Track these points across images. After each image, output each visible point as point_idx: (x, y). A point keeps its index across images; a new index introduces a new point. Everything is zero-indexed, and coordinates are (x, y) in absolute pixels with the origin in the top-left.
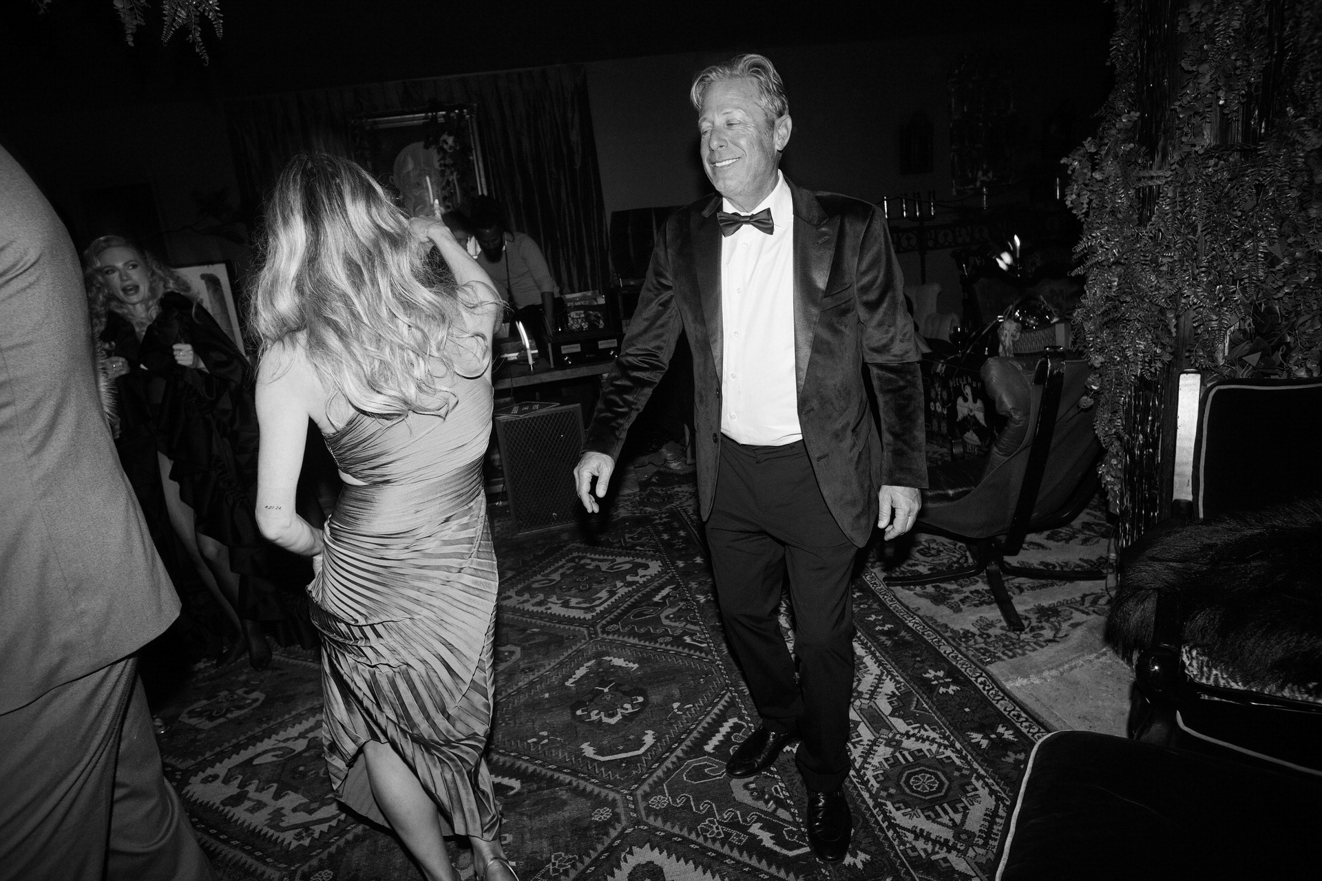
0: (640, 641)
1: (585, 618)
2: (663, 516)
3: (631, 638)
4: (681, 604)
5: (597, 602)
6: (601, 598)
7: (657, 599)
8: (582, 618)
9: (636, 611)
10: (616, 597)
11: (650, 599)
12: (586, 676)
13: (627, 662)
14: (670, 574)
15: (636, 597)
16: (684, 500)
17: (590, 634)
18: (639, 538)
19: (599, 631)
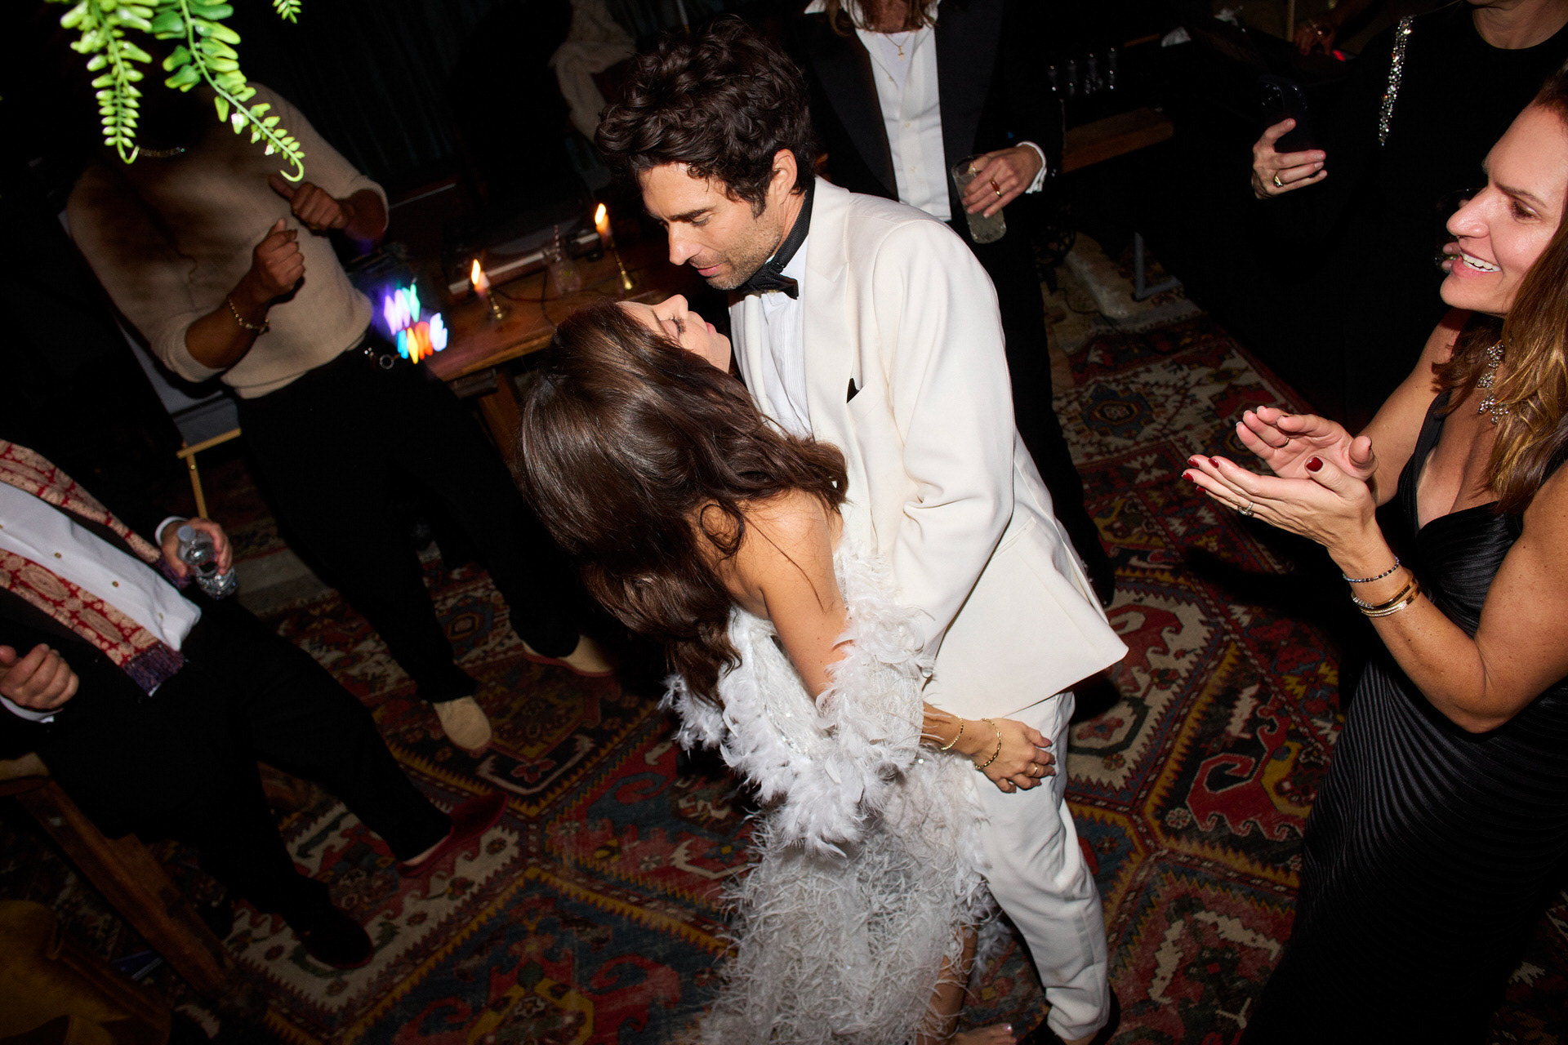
0: (1252, 862)
1: (1110, 783)
2: (1149, 460)
3: (1230, 854)
4: (1294, 746)
5: (1119, 736)
6: (1120, 723)
7: (1236, 727)
8: (1105, 781)
9: (1208, 766)
10: (1150, 721)
11: (1222, 730)
12: (1182, 971)
13: (1250, 934)
14: (1233, 649)
15: (1190, 722)
16: (1170, 407)
17: (1142, 837)
18: (1127, 532)
19: (1155, 824)
